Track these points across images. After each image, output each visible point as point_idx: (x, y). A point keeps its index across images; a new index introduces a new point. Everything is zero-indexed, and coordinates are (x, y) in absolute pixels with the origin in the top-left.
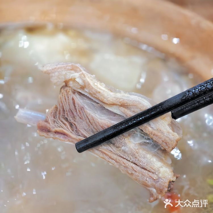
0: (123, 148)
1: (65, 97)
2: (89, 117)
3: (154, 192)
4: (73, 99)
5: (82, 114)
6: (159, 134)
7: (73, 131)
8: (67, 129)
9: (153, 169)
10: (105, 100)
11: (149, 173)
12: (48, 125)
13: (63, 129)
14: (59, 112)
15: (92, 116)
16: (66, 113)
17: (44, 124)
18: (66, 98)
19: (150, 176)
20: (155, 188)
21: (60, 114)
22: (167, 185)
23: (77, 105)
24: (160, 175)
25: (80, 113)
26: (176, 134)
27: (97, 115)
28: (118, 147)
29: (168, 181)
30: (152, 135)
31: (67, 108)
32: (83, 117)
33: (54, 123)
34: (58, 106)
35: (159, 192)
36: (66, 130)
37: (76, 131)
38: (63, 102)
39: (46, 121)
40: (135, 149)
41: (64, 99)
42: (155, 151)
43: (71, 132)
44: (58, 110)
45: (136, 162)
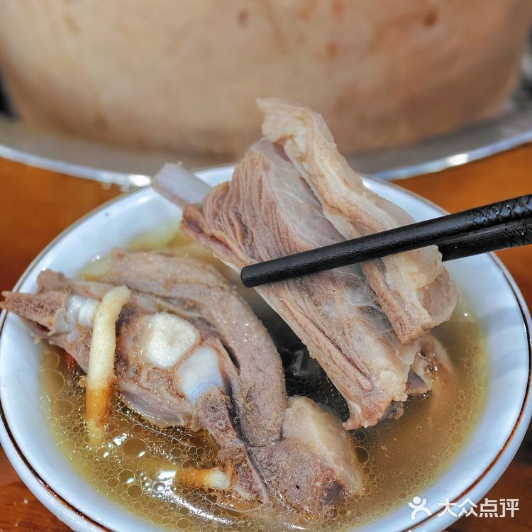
0: (326, 308)
1: (246, 171)
2: (281, 228)
3: (357, 412)
4: (260, 181)
5: (270, 216)
6: (395, 303)
7: (244, 244)
8: (234, 238)
9: (368, 369)
10: (327, 194)
11: (358, 374)
12: (201, 219)
13: (226, 236)
14: (231, 197)
15: (286, 226)
16: (241, 203)
17: (195, 214)
18: (249, 175)
19: (358, 380)
20: (361, 405)
21: (230, 202)
22: (384, 406)
23: (264, 196)
24: (377, 384)
25: (267, 214)
26: (425, 312)
27: (296, 227)
28: (317, 304)
29: (390, 400)
30: (382, 300)
31: (244, 194)
32: (271, 223)
33: (214, 219)
34: (231, 187)
35: (367, 416)
36: (231, 239)
37: (250, 246)
38: (240, 182)
39: (201, 211)
40: (347, 317)
41: (244, 176)
42: (386, 333)
43: (240, 248)
44: (230, 193)
45: (341, 344)
